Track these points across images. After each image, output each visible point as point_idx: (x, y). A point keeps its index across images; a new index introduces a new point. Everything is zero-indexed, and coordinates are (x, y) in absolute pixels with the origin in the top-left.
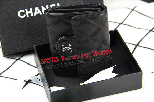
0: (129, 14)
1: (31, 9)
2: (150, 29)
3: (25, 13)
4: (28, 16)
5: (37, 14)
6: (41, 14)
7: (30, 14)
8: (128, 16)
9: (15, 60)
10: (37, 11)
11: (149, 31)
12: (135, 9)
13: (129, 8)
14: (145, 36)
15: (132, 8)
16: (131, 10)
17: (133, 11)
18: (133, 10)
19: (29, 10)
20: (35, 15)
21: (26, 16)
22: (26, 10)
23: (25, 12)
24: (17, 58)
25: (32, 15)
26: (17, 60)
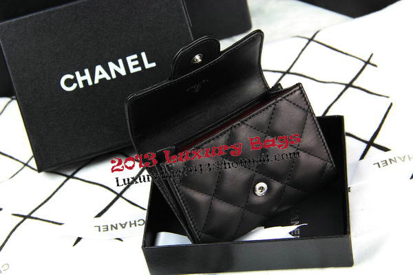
0: (303, 50)
1: (87, 71)
2: (348, 82)
3: (75, 80)
4: (81, 86)
5: (100, 80)
6: (108, 78)
7: (85, 82)
8: (301, 53)
9: (65, 178)
10: (100, 73)
11: (344, 87)
12: (315, 39)
13: (303, 36)
14: (334, 99)
15: (310, 37)
16: (307, 41)
17: (312, 43)
18: (310, 40)
19: (83, 74)
20: (96, 81)
21: (78, 86)
22: (77, 73)
23: (75, 77)
24: (69, 174)
25: (90, 83)
26: (69, 177)
